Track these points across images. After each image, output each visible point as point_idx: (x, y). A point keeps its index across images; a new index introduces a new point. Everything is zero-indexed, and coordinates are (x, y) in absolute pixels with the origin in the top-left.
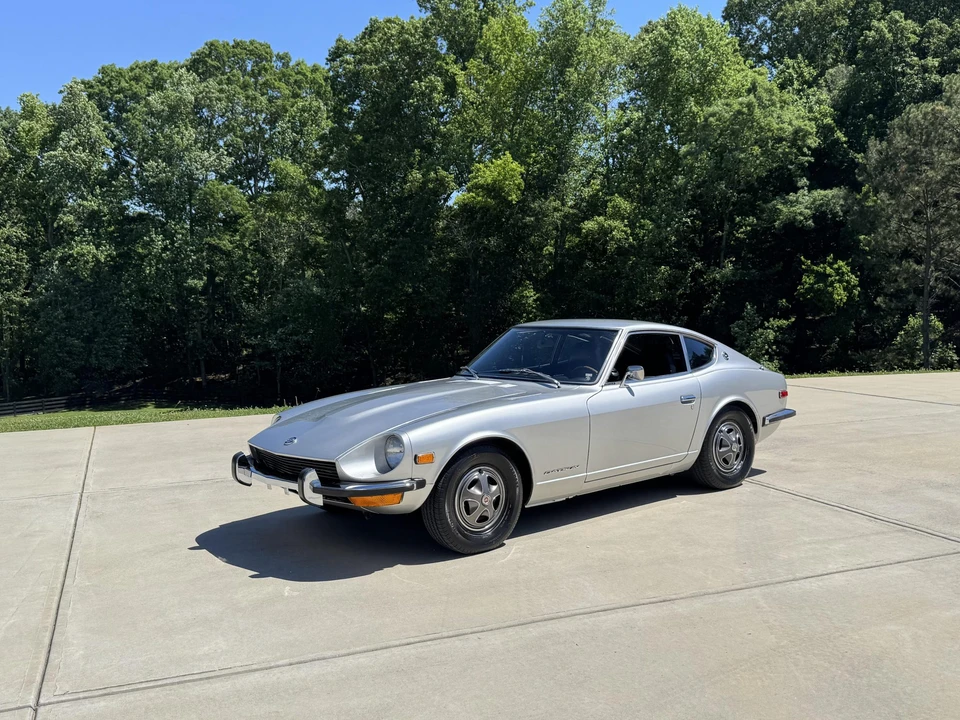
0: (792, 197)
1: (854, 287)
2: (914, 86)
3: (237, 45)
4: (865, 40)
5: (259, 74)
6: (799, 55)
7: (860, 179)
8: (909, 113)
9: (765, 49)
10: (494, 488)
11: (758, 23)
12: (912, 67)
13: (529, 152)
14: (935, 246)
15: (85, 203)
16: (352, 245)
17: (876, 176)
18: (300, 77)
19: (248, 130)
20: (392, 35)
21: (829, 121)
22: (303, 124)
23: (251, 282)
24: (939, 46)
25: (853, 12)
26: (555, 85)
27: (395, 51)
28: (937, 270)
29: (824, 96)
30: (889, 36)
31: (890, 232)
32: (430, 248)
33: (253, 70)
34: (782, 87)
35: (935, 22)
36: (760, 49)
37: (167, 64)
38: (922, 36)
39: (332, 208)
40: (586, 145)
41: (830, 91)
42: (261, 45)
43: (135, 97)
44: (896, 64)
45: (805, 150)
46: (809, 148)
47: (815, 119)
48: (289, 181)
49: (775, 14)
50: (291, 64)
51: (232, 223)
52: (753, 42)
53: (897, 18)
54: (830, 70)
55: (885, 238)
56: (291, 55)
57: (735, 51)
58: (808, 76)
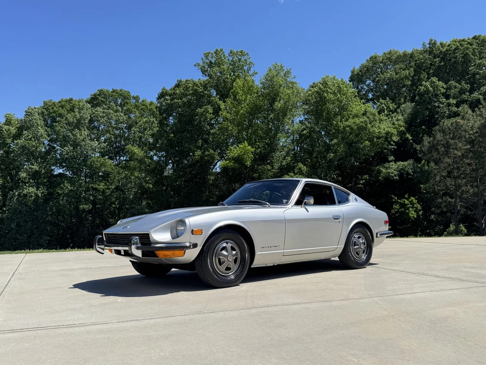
0: (386, 165)
1: (420, 210)
2: (445, 113)
3: (114, 91)
4: (419, 91)
5: (124, 105)
6: (387, 98)
7: (420, 156)
8: (444, 123)
9: (370, 96)
10: (234, 252)
11: (367, 84)
12: (443, 104)
13: (256, 142)
14: (459, 189)
15: (33, 167)
16: (167, 189)
17: (428, 154)
18: (144, 107)
19: (117, 132)
20: (189, 87)
21: (402, 129)
22: (145, 129)
23: (114, 208)
24: (455, 94)
25: (413, 78)
26: (268, 111)
27: (190, 94)
28: (461, 201)
29: (400, 117)
30: (431, 89)
31: (436, 182)
32: (205, 189)
33: (121, 103)
34: (379, 113)
35: (453, 83)
36: (368, 96)
37: (78, 100)
38: (447, 89)
39: (156, 170)
40: (283, 140)
41: (403, 115)
42: (126, 92)
43: (60, 115)
44: (435, 102)
45: (392, 143)
46: (394, 142)
47: (396, 128)
48: (135, 156)
49: (375, 79)
50: (139, 101)
51: (106, 177)
52: (364, 92)
53: (435, 80)
54: (403, 105)
55: (433, 185)
56: (140, 96)
57: (356, 96)
58: (392, 108)
